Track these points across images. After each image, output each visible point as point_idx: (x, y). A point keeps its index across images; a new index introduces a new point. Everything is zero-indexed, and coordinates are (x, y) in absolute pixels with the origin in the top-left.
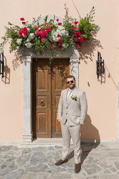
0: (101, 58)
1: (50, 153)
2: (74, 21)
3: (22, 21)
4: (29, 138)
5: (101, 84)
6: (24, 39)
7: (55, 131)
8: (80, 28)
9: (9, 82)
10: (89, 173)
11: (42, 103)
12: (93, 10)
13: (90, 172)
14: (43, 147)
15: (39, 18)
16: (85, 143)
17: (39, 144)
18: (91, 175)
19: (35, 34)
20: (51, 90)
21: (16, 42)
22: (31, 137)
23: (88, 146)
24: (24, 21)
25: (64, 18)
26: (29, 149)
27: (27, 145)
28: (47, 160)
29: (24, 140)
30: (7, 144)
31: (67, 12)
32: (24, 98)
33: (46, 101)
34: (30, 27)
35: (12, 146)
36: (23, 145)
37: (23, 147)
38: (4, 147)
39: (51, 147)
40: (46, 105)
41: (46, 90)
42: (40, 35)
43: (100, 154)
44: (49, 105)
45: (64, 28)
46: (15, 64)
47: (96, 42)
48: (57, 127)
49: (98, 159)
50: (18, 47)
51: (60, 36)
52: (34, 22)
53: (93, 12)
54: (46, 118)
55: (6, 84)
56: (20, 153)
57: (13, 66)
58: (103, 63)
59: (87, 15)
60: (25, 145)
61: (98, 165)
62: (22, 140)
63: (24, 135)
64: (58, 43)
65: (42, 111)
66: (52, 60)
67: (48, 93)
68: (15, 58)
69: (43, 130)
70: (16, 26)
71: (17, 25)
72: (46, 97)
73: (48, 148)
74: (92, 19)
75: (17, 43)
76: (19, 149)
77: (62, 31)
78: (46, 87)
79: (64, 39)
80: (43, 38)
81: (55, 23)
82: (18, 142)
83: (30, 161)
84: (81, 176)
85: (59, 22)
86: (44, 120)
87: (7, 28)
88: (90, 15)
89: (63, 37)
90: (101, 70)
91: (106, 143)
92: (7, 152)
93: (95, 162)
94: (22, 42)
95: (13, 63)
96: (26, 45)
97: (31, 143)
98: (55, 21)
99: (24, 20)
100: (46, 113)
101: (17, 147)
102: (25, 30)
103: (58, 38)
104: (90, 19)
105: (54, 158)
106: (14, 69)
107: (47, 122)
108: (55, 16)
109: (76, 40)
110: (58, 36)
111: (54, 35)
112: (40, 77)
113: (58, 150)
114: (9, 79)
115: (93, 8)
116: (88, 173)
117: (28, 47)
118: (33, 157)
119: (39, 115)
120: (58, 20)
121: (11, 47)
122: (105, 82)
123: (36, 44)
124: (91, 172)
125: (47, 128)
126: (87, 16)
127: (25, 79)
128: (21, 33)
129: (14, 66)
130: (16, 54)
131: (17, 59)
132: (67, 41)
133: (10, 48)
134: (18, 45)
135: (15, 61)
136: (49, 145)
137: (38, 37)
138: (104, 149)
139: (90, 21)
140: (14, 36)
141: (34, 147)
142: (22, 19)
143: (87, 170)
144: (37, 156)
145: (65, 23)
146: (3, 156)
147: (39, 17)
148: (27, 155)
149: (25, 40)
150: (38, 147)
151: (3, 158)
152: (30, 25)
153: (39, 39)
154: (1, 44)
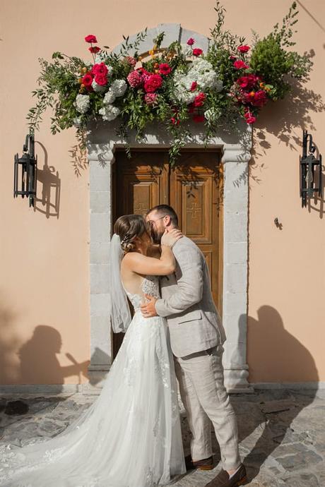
0: (313, 149)
2: (238, 43)
3: (89, 45)
6: (96, 98)
8: (256, 66)
10: (289, 468)
12: (294, 11)
13: (289, 465)
15: (141, 37)
16: (267, 390)
18: (294, 473)
19: (127, 82)
21: (74, 104)
23: (276, 399)
24: (94, 45)
25: (209, 35)
30: (44, 394)
32: (91, 262)
34: (113, 60)
35: (60, 399)
38: (36, 400)
42: (143, 83)
43: (312, 419)
45: (210, 66)
49: (308, 432)
51: (200, 89)
52: (126, 47)
53: (292, 20)
58: (319, 162)
59: (276, 27)
60: (95, 395)
61: (310, 447)
63: (93, 368)
64: (191, 106)
66: (176, 155)
70: (73, 59)
71: (74, 56)
74: (290, 40)
75: (74, 108)
76: (81, 406)
77: (206, 74)
79: (210, 96)
80: (151, 92)
81: (186, 49)
82: (75, 389)
84: (269, 476)
85: (195, 46)
87: (46, 63)
88: (284, 27)
89: (207, 90)
91: (323, 389)
92: (50, 414)
93: (301, 439)
94: (89, 104)
96: (102, 111)
98: (184, 45)
99: (95, 42)
101: (73, 401)
102: (101, 72)
104: (285, 40)
108: (181, 29)
110: (195, 86)
111: (183, 86)
112: (136, 202)
115: (294, 6)
116: (285, 468)
117: (106, 118)
120: (191, 42)
121: (55, 118)
123: (130, 110)
124: (294, 464)
126: (276, 31)
127: (95, 209)
128: (88, 80)
132: (218, 101)
133: (54, 120)
134: (78, 114)
137: (137, 89)
138: (321, 407)
139: (283, 45)
140: (70, 88)
142: (91, 39)
143: (282, 459)
145: (213, 49)
146: (40, 426)
147: (140, 35)
149: (97, 100)
151: (42, 429)
152: (113, 55)
153: (139, 95)
154: (32, 111)
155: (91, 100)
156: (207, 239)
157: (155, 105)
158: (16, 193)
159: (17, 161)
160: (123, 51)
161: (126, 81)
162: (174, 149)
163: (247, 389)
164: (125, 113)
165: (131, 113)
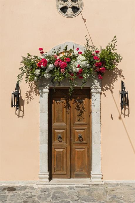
0: (125, 88)
1: (71, 192)
3: (40, 51)
4: (46, 178)
5: (125, 117)
6: (43, 70)
7: (75, 170)
8: (101, 59)
9: (22, 116)
11: (60, 137)
12: (115, 39)
14: (62, 187)
16: (109, 183)
17: (57, 185)
20: (69, 124)
21: (34, 73)
22: (48, 176)
23: (113, 186)
24: (42, 51)
26: (48, 189)
27: (44, 185)
28: (68, 197)
29: (41, 179)
30: (21, 184)
31: (87, 43)
32: (40, 132)
33: (64, 136)
34: (49, 57)
35: (27, 186)
36: (40, 185)
37: (41, 187)
38: (18, 187)
39: (71, 187)
40: (64, 140)
41: (64, 123)
42: (59, 66)
43: (125, 193)
44: (68, 140)
45: (85, 58)
46: (29, 97)
47: (117, 71)
48: (76, 166)
49: (122, 197)
50: (36, 78)
51: (81, 67)
52: (54, 52)
53: (115, 41)
54: (64, 155)
55: (19, 118)
56: (38, 192)
57: (26, 98)
58: (127, 93)
59: (109, 44)
60: (41, 185)
61: (122, 201)
62: (39, 180)
63: (40, 174)
64: (78, 73)
65: (60, 147)
66: (72, 92)
67: (67, 127)
68: (29, 89)
69: (60, 169)
70: (34, 56)
72: (64, 131)
73: (68, 188)
76: (36, 188)
78: (64, 119)
79: (85, 70)
80: (63, 69)
82: (34, 183)
83: (51, 198)
85: (79, 51)
86: (62, 158)
87: (24, 58)
88: (112, 44)
89: (84, 68)
90: (125, 101)
91: (133, 183)
92: (24, 191)
93: (119, 199)
94: (40, 73)
95: (27, 95)
96: (45, 75)
97: (48, 183)
98: (75, 51)
99: (42, 50)
100: (64, 149)
101: (33, 187)
103: (78, 69)
105: (76, 195)
106: (28, 102)
107: (65, 160)
109: (97, 69)
110: (79, 66)
111: (75, 66)
112: (57, 108)
113: (79, 189)
114: (23, 111)
115: (115, 37)
117: (46, 78)
118: (53, 194)
119: (56, 151)
120: (78, 49)
122: (128, 115)
123: (55, 75)
125: (65, 166)
127: (42, 111)
128: (40, 64)
129: (28, 98)
130: (31, 86)
131: (31, 91)
133: (26, 78)
134: (36, 76)
135: (29, 93)
136: (69, 185)
137: (57, 68)
138: (130, 189)
139: (112, 50)
141: (52, 187)
144: (58, 194)
145: (86, 52)
146: (21, 195)
147: (59, 48)
148: (47, 193)
150: (57, 187)
152: (49, 55)
153: (58, 70)
154: (19, 75)
155: (41, 71)
156: (85, 123)
157: (64, 73)
158: (12, 106)
159: (13, 94)
160: (53, 54)
161: (54, 64)
162: (71, 89)
163: (101, 182)
164: (53, 76)
165: (55, 76)
